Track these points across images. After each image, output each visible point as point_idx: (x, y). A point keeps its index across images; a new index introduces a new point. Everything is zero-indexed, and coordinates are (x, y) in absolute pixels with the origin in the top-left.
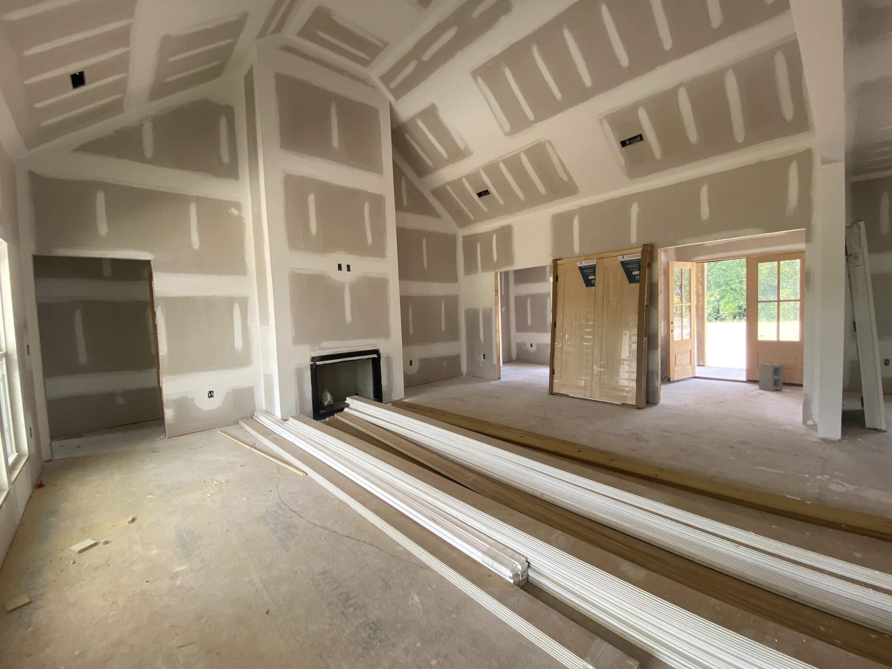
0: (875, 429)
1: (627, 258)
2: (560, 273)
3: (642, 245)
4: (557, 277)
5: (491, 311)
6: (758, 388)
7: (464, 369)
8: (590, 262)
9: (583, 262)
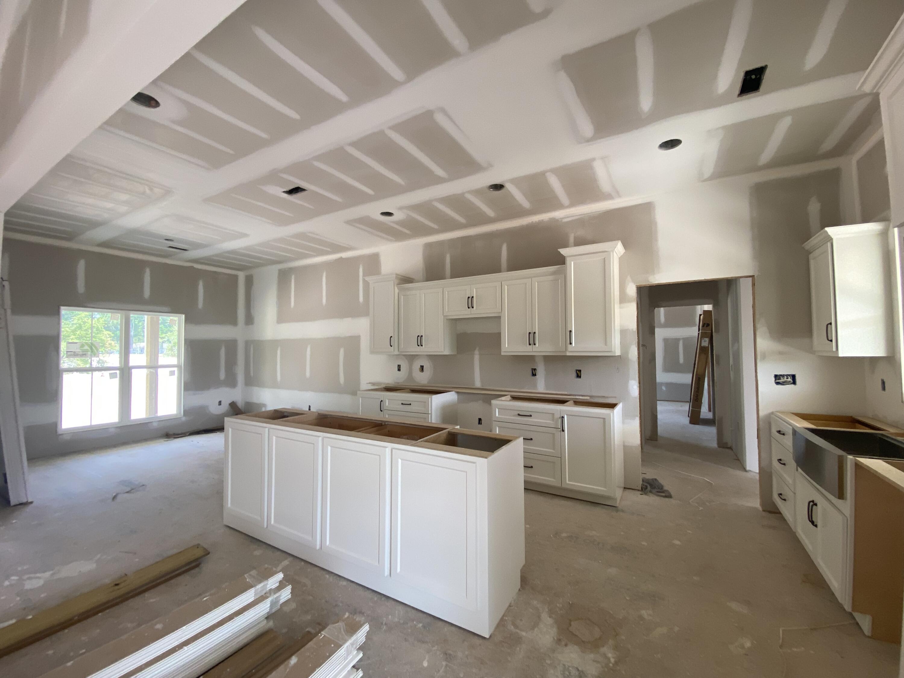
0: (23, 504)
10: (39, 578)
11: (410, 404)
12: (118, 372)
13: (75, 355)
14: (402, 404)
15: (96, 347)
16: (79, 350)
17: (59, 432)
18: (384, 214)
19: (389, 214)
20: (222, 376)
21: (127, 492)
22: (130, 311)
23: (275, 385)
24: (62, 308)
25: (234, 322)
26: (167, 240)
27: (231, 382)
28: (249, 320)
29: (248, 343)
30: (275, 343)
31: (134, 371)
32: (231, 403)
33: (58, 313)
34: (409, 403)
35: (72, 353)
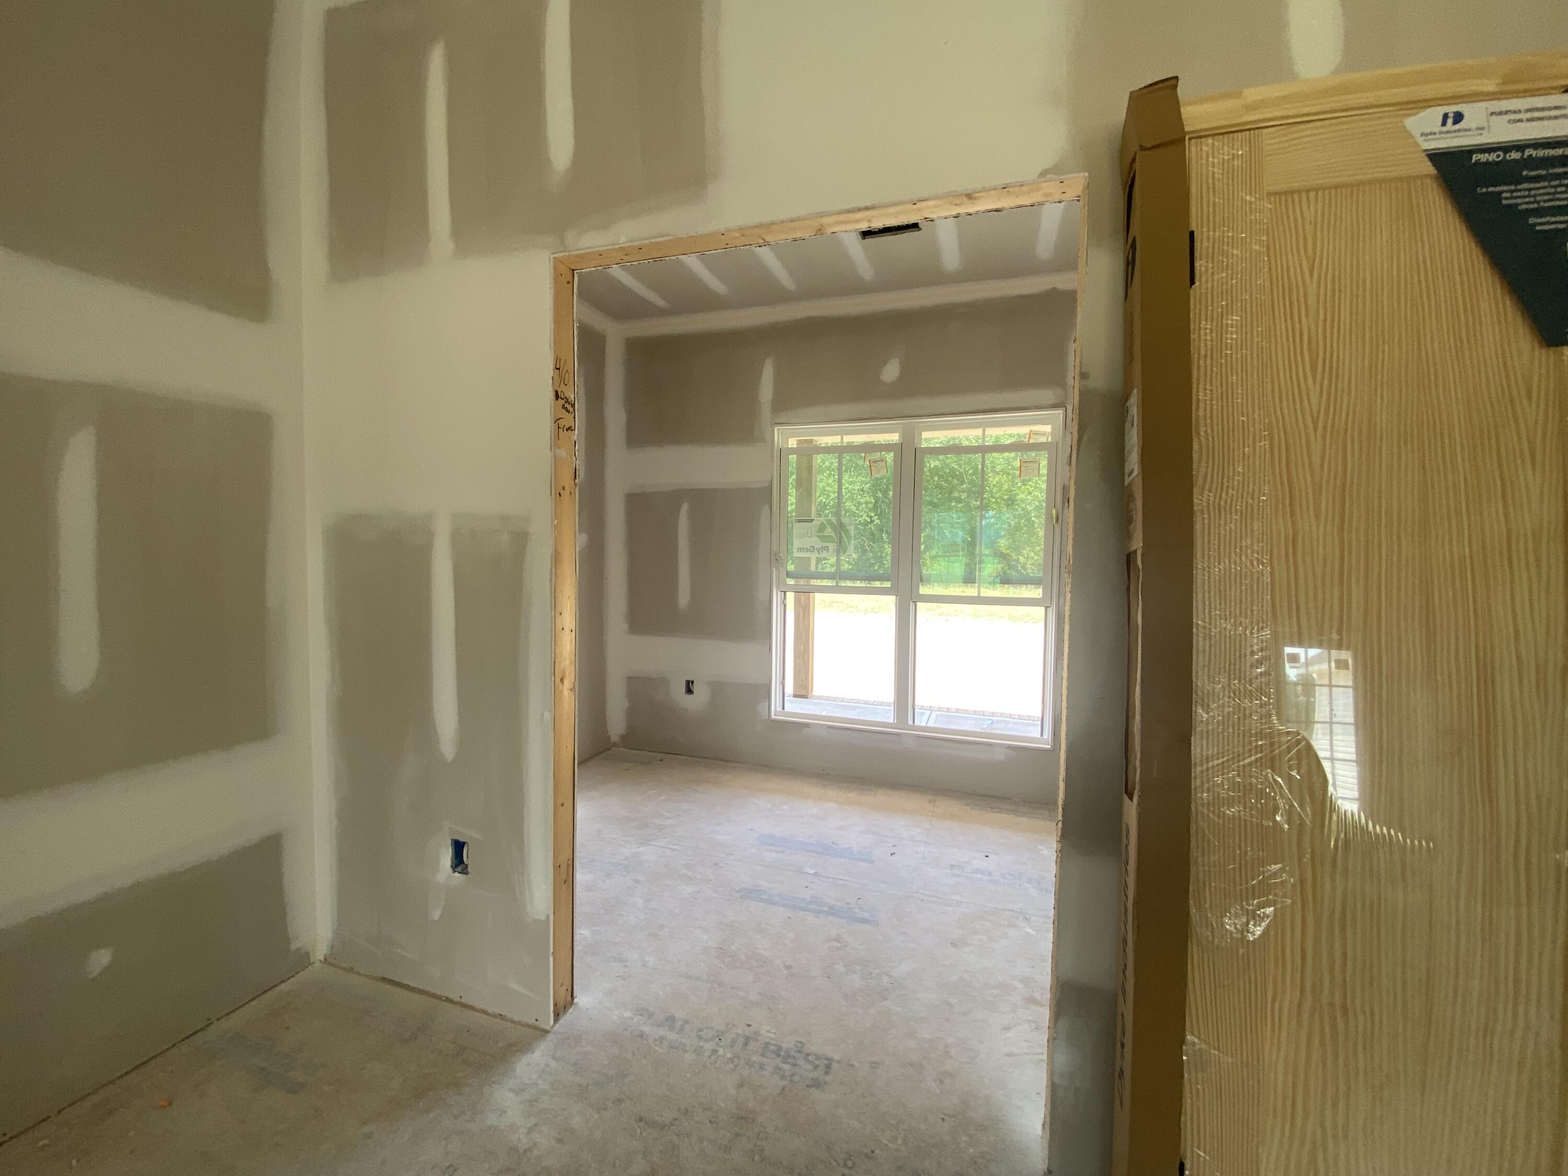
5: (521, 539)
9: (1474, 114)
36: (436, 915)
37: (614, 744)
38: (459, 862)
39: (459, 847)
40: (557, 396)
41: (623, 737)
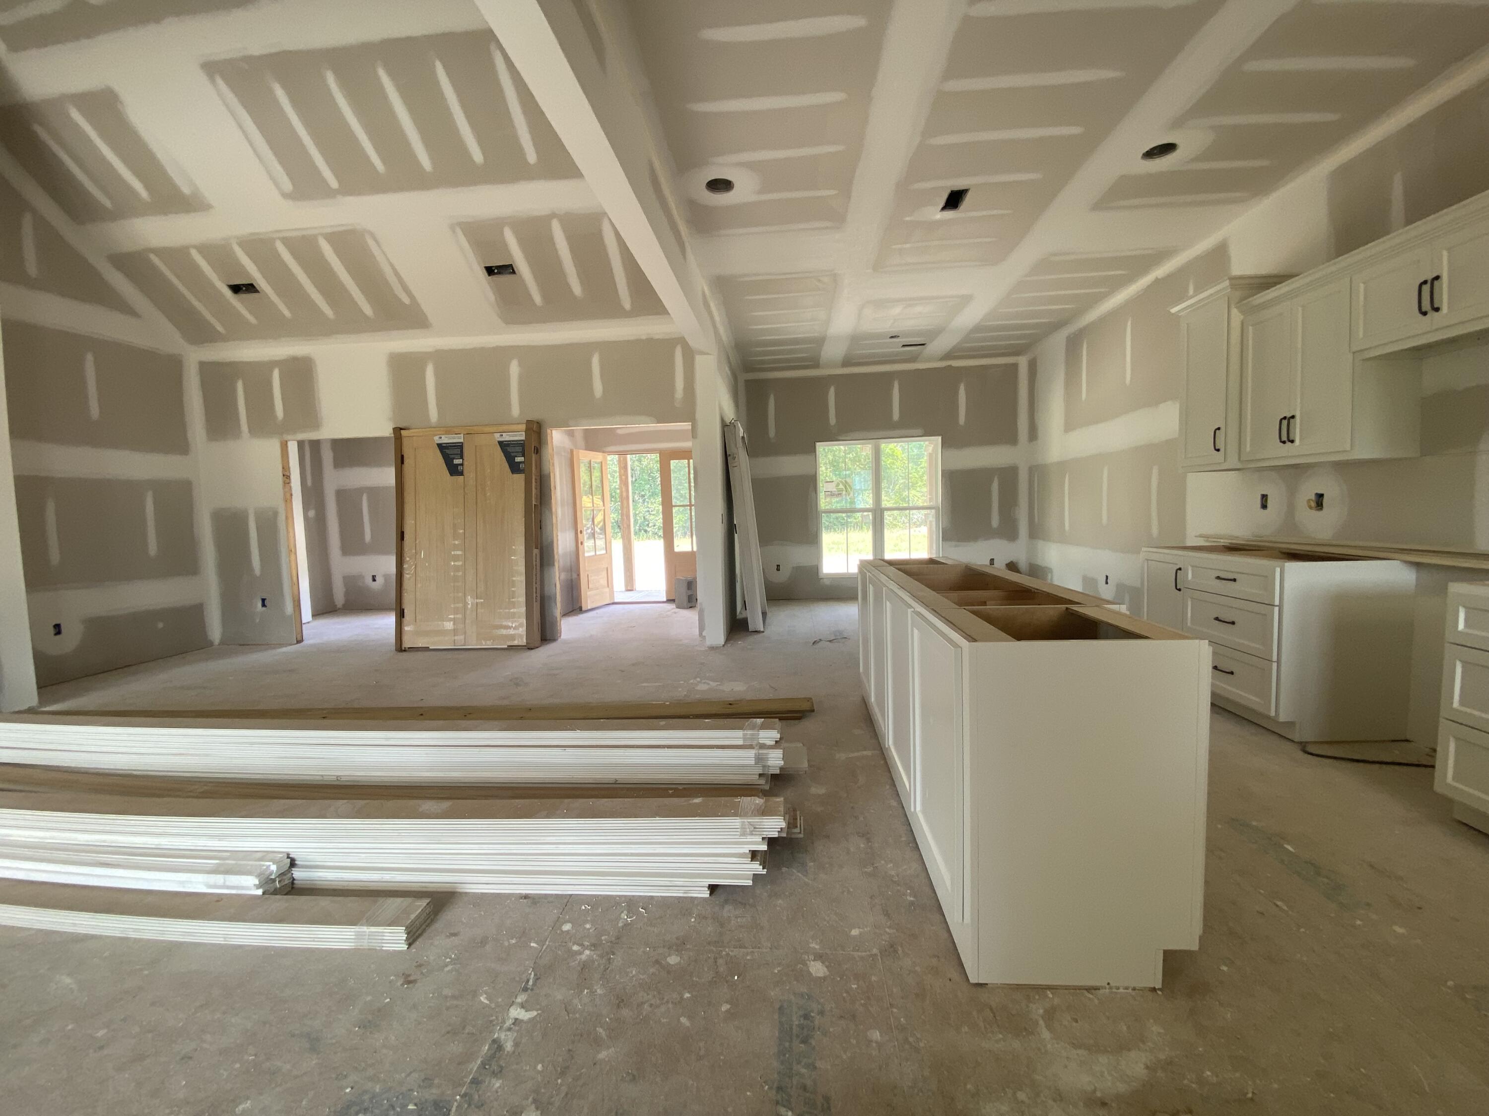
0: (756, 631)
1: (506, 437)
2: (407, 452)
3: (525, 421)
4: (402, 457)
5: (276, 514)
6: (675, 607)
7: (215, 631)
8: (454, 438)
9: (443, 437)
10: (709, 684)
11: (1235, 580)
12: (870, 513)
13: (832, 494)
14: (1218, 578)
15: (849, 486)
16: (835, 490)
17: (821, 576)
18: (1153, 153)
19: (1167, 148)
20: (995, 522)
21: (830, 641)
22: (880, 440)
23: (1063, 540)
24: (818, 444)
25: (1012, 440)
26: (892, 337)
27: (1009, 531)
28: (1033, 434)
29: (1032, 470)
30: (1063, 465)
31: (886, 513)
32: (1009, 563)
33: (813, 450)
34: (1232, 578)
35: (829, 493)
36: (258, 621)
37: (339, 609)
38: (264, 605)
39: (263, 600)
40: (284, 475)
41: (344, 605)
